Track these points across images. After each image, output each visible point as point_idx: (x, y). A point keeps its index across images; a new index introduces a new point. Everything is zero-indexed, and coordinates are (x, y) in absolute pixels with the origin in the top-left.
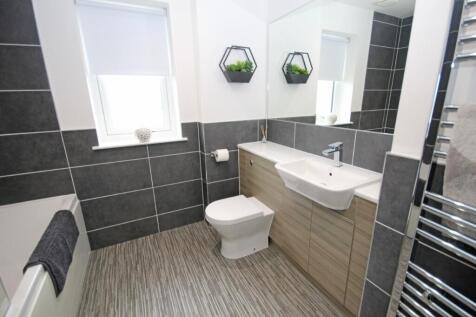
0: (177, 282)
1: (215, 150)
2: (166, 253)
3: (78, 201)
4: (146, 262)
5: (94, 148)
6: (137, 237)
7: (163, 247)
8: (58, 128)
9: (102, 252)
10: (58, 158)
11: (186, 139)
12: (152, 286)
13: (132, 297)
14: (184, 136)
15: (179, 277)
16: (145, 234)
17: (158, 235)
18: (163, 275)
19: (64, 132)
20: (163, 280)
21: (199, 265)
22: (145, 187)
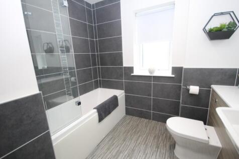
0: (143, 147)
1: (189, 86)
2: (148, 131)
3: (124, 94)
4: (138, 130)
5: (132, 74)
6: (142, 117)
7: (148, 128)
8: (122, 65)
9: (128, 117)
10: (120, 76)
11: (173, 76)
12: (133, 142)
13: (124, 140)
14: (173, 74)
15: (145, 146)
16: (145, 118)
17: (150, 121)
18: (140, 140)
19: (125, 67)
20: (138, 142)
21: (158, 147)
22: (148, 96)
